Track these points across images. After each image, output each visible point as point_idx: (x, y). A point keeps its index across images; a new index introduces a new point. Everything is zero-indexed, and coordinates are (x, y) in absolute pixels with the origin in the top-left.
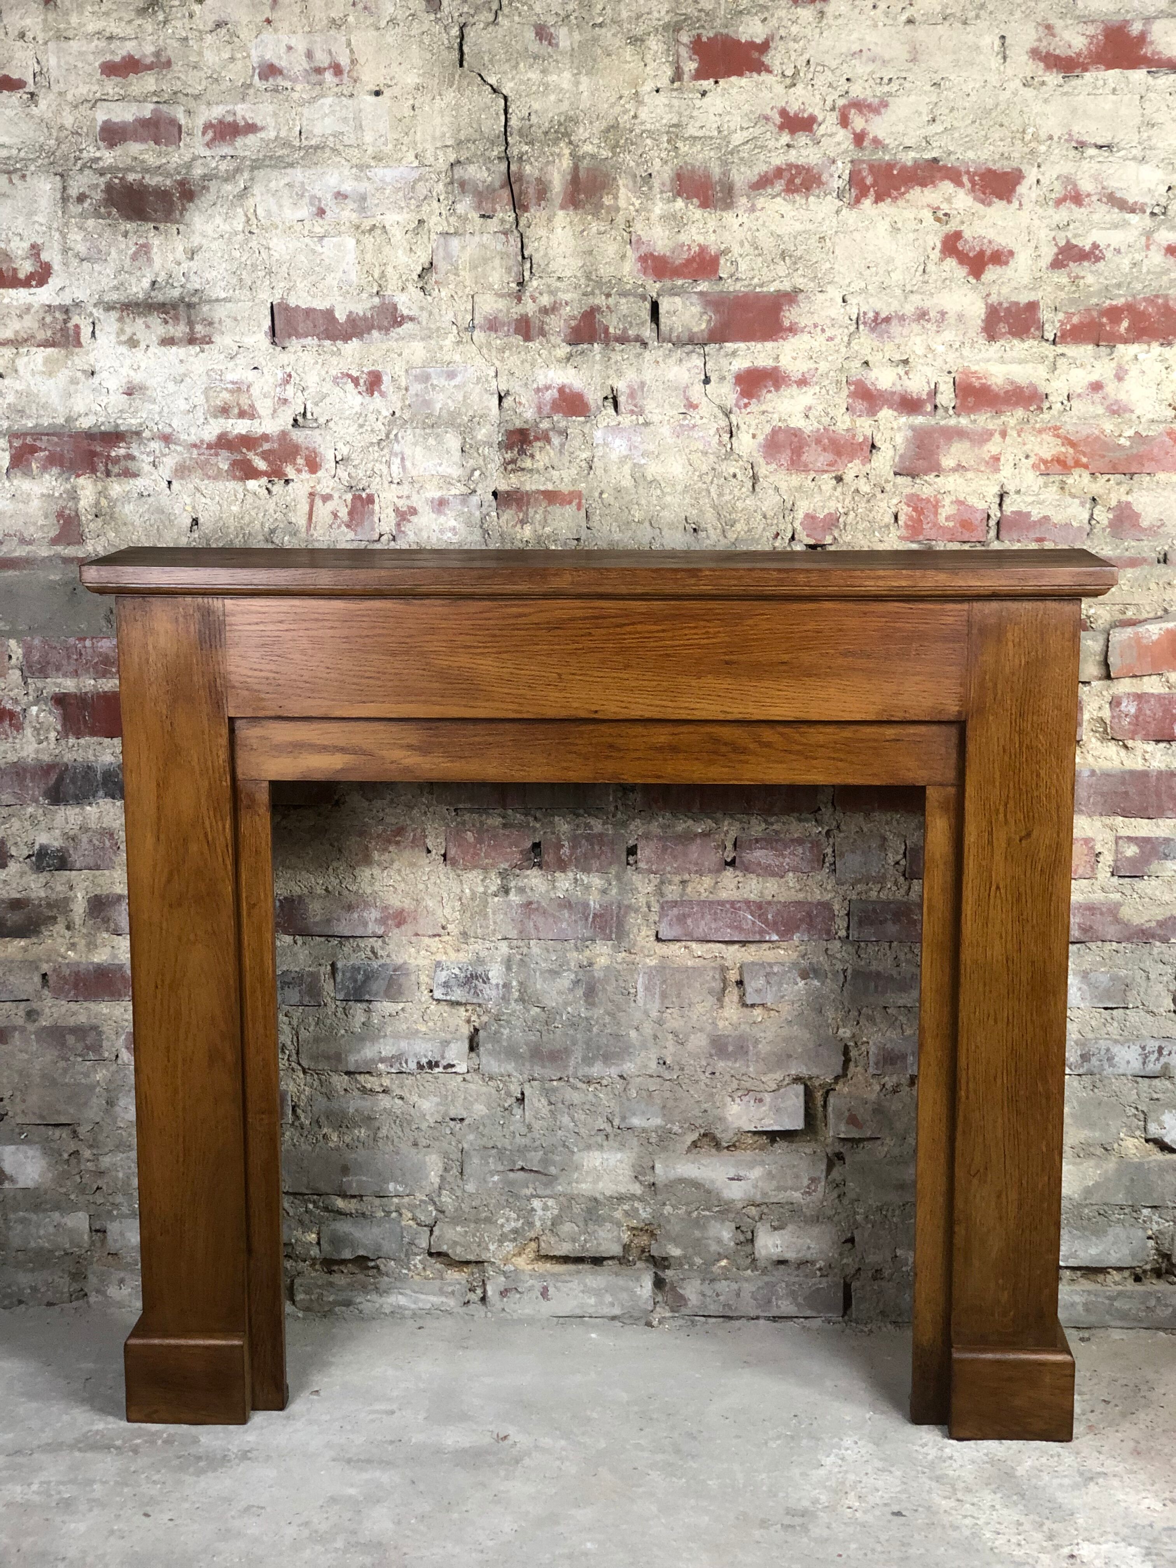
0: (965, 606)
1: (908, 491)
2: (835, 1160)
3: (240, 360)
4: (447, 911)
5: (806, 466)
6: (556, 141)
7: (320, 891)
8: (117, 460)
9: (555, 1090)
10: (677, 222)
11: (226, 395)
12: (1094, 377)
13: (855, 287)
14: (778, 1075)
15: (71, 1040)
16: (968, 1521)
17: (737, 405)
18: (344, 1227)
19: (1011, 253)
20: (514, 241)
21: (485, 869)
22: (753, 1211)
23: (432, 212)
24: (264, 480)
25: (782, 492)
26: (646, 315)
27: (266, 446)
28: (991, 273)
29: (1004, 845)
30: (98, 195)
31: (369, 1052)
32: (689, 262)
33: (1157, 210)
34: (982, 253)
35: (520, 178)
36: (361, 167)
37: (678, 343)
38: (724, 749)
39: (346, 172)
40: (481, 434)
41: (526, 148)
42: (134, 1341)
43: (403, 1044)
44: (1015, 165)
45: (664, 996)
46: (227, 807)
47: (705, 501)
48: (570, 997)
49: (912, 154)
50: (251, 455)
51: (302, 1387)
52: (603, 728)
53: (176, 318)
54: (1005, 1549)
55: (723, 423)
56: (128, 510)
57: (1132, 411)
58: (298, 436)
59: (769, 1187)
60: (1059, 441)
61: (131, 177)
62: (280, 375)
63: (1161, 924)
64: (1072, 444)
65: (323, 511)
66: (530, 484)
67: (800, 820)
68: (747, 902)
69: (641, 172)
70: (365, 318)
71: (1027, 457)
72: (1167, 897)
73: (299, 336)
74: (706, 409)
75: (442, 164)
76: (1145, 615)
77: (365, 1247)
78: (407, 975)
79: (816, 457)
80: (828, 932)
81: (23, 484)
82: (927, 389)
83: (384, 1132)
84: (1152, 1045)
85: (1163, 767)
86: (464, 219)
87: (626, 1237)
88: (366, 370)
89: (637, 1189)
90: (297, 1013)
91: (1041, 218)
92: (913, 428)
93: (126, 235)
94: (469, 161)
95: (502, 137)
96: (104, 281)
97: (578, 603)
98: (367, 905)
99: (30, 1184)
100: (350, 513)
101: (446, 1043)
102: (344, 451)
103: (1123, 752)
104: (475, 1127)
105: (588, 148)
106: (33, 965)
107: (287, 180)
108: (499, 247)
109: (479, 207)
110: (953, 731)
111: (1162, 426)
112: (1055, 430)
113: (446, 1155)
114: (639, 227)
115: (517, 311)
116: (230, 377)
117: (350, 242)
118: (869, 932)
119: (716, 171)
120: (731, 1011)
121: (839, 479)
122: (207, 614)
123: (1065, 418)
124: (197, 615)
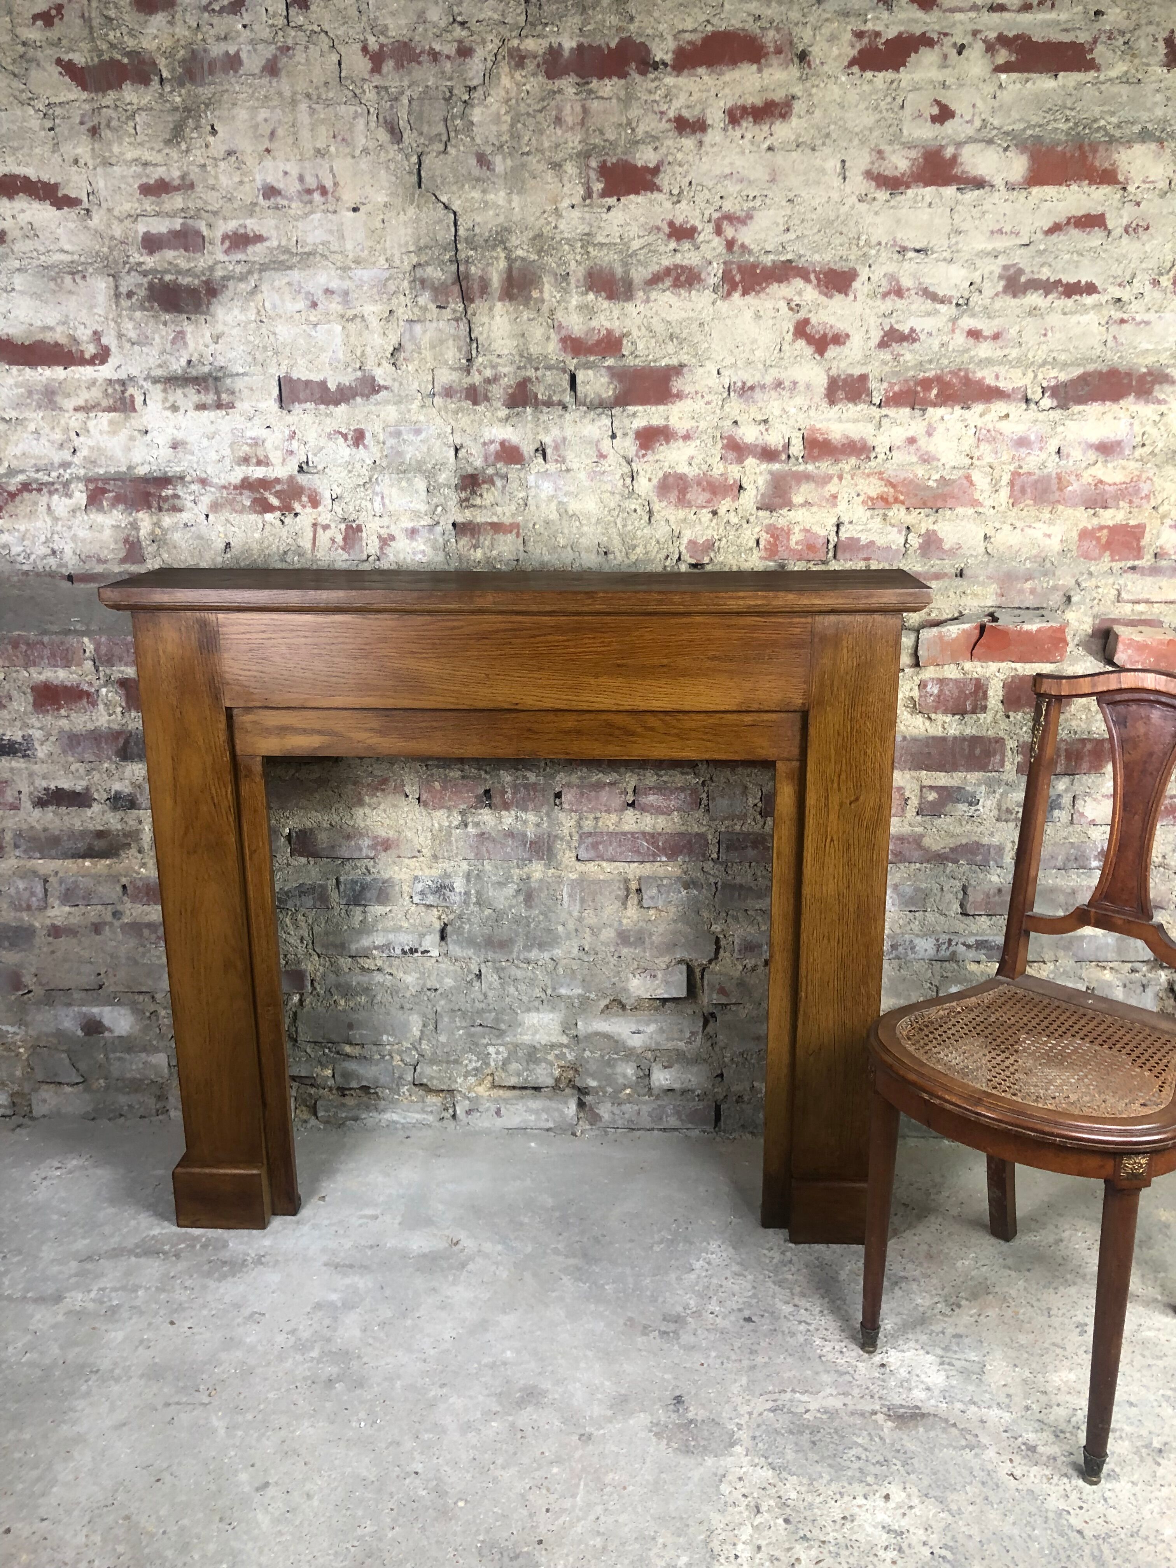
0: (809, 620)
1: (767, 522)
2: (708, 1019)
3: (256, 421)
4: (422, 839)
5: (689, 502)
6: (494, 248)
7: (325, 825)
8: (166, 499)
9: (503, 969)
10: (588, 310)
11: (246, 448)
12: (910, 433)
13: (727, 362)
14: (667, 959)
15: (146, 932)
16: (802, 1327)
17: (637, 455)
18: (352, 1066)
19: (848, 336)
20: (463, 326)
21: (449, 809)
23: (399, 305)
24: (278, 514)
25: (671, 523)
26: (566, 384)
27: (278, 487)
28: (832, 352)
29: (837, 807)
30: (142, 293)
31: (366, 942)
32: (599, 342)
33: (961, 302)
34: (825, 335)
35: (467, 276)
36: (345, 269)
37: (591, 407)
38: (617, 732)
39: (333, 273)
40: (442, 477)
41: (472, 253)
42: (180, 1170)
43: (391, 936)
44: (851, 265)
45: (583, 901)
46: (228, 777)
47: (613, 531)
48: (514, 902)
49: (771, 257)
50: (267, 494)
51: (312, 1193)
52: (521, 715)
53: (207, 389)
54: (830, 1357)
55: (626, 469)
56: (176, 536)
57: (939, 460)
58: (302, 479)
59: (661, 1039)
60: (883, 483)
61: (168, 278)
62: (287, 432)
63: (952, 850)
64: (893, 485)
65: (324, 538)
66: (481, 517)
67: (683, 774)
68: (644, 834)
69: (561, 271)
70: (351, 387)
71: (858, 495)
72: (958, 830)
73: (300, 402)
74: (613, 458)
75: (407, 266)
76: (945, 617)
77: (367, 1080)
78: (393, 886)
79: (697, 496)
80: (704, 855)
81: (98, 518)
82: (782, 443)
83: (379, 998)
84: (944, 938)
85: (957, 733)
86: (424, 309)
87: (557, 1073)
88: (352, 428)
89: (565, 1040)
90: (311, 915)
91: (871, 308)
92: (771, 473)
93: (165, 324)
94: (427, 263)
95: (452, 245)
96: (151, 360)
97: (500, 618)
98: (361, 835)
99: (124, 1033)
100: (344, 539)
101: (422, 935)
102: (338, 491)
103: (927, 723)
104: (445, 995)
105: (520, 252)
106: (115, 878)
107: (287, 280)
108: (452, 331)
109: (434, 301)
110: (798, 716)
111: (961, 472)
112: (880, 475)
113: (424, 1015)
114: (559, 315)
115: (467, 381)
116: (249, 434)
117: (338, 328)
118: (734, 856)
119: (619, 271)
120: (632, 912)
121: (715, 513)
122: (204, 625)
123: (888, 465)
124: (197, 626)
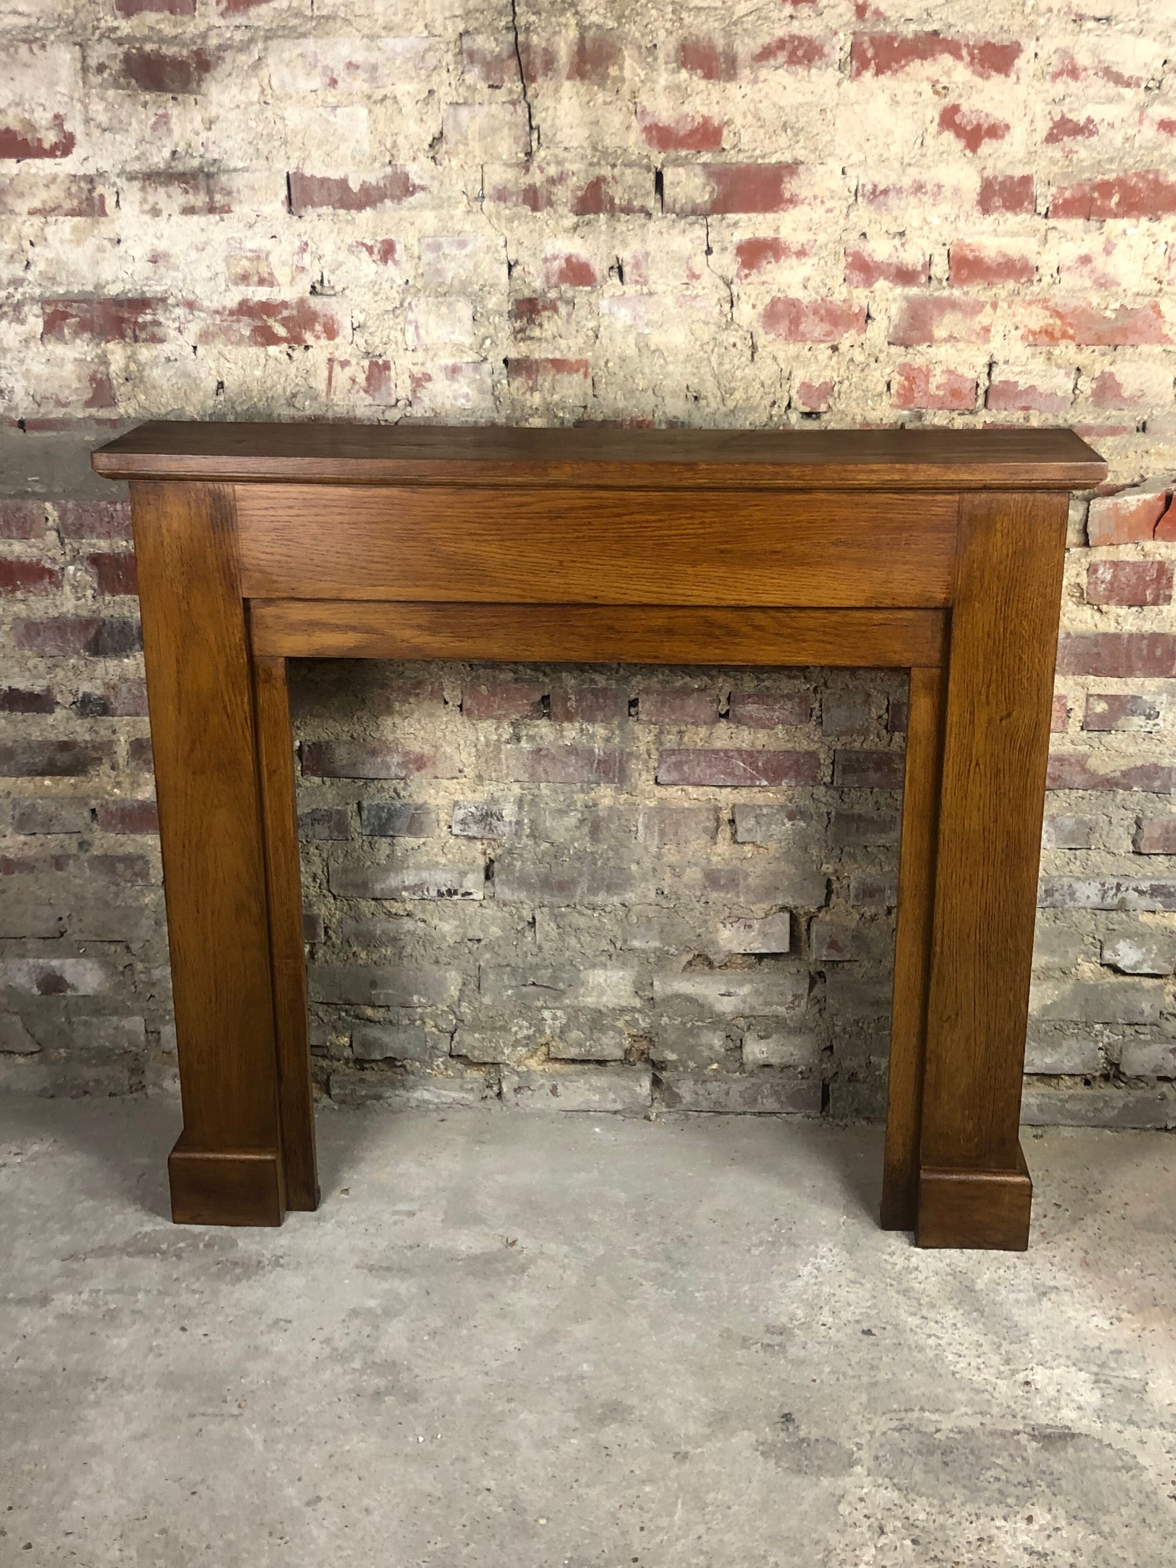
0: (957, 497)
1: (901, 360)
2: (816, 978)
3: (258, 228)
4: (464, 756)
5: (803, 335)
6: (563, 11)
7: (345, 737)
8: (144, 326)
9: (563, 915)
10: (680, 93)
11: (245, 263)
12: (1083, 251)
13: (854, 160)
14: (766, 906)
15: (120, 867)
16: (932, 1341)
17: (738, 276)
18: (374, 1032)
19: (1007, 127)
20: (521, 109)
21: (498, 719)
22: (742, 1022)
23: (441, 83)
24: (284, 346)
25: (780, 361)
26: (650, 185)
27: (285, 313)
28: (987, 147)
29: (985, 725)
30: (116, 66)
31: (393, 881)
32: (693, 132)
33: (1151, 84)
34: (979, 126)
35: (528, 47)
36: (372, 37)
37: (682, 214)
38: (718, 632)
39: (358, 42)
40: (492, 302)
41: (533, 18)
42: (177, 1155)
43: (425, 875)
44: (1014, 39)
45: (662, 833)
46: (245, 683)
47: (705, 370)
48: (577, 834)
49: (913, 27)
50: (271, 322)
51: (333, 1184)
52: (602, 611)
53: (196, 188)
54: (966, 1374)
55: (725, 293)
56: (156, 374)
57: (1119, 285)
58: (315, 303)
59: (756, 1002)
60: (1048, 313)
61: (148, 47)
62: (297, 244)
63: (1125, 774)
64: (1060, 316)
65: (341, 377)
66: (540, 352)
67: (790, 677)
68: (739, 751)
69: (646, 42)
70: (378, 188)
71: (1017, 328)
72: (1131, 750)
73: (314, 205)
74: (708, 280)
75: (451, 34)
76: (1122, 482)
77: (393, 1050)
78: (428, 813)
79: (813, 327)
80: (814, 778)
81: (58, 349)
82: (921, 261)
83: (409, 950)
84: (1112, 882)
85: (1134, 630)
86: (472, 89)
87: (627, 1043)
88: (379, 239)
89: (637, 1003)
90: (327, 846)
91: (1038, 93)
92: (907, 299)
93: (145, 105)
94: (478, 31)
95: (510, 8)
96: (126, 150)
97: (578, 493)
98: (389, 751)
99: (90, 992)
100: (368, 379)
101: (463, 874)
102: (360, 318)
103: (1097, 615)
104: (489, 947)
105: (594, 18)
106: (82, 801)
107: (299, 51)
108: (508, 118)
109: (487, 78)
110: (940, 615)
111: (1147, 300)
112: (1044, 302)
113: (465, 972)
114: (644, 99)
115: (525, 181)
116: (249, 245)
117: (363, 112)
118: (851, 779)
119: (720, 43)
120: (723, 847)
121: (835, 349)
122: (218, 498)
123: (1054, 290)
124: (208, 500)
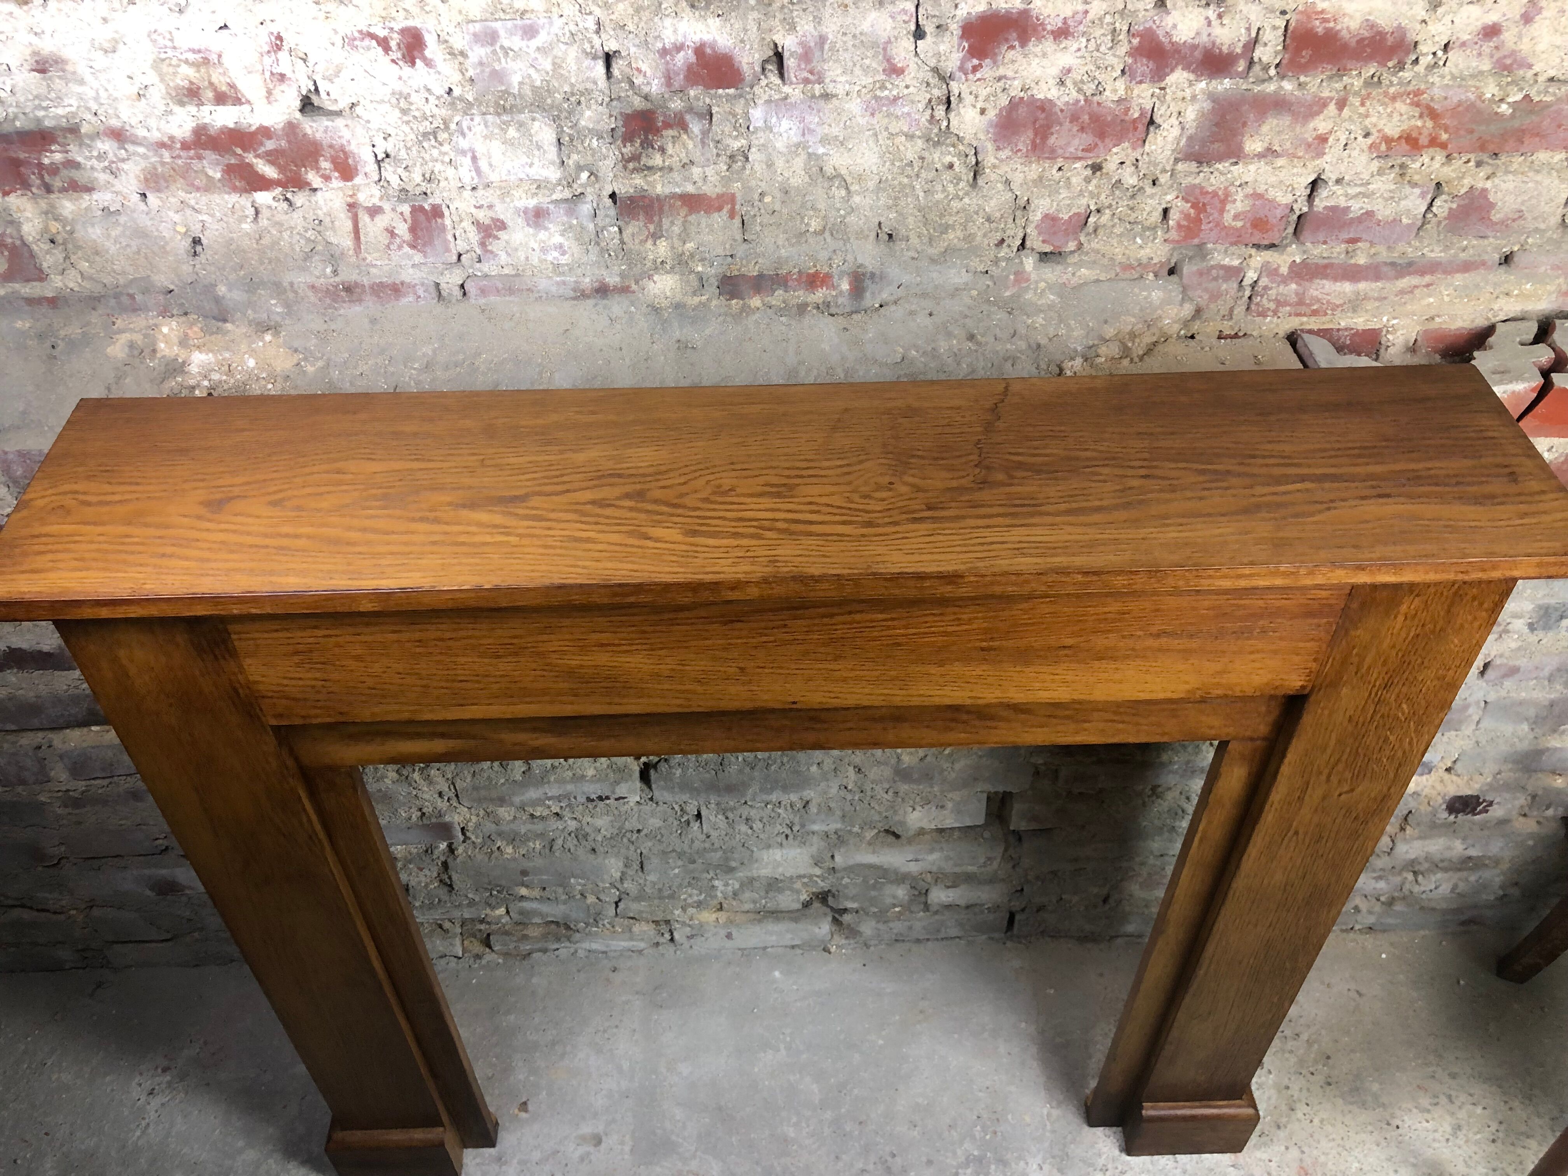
1: (1190, 181)
5: (1053, 151)
8: (54, 170)
9: (732, 810)
11: (189, 72)
12: (1492, 18)
14: (962, 792)
17: (961, 68)
18: (530, 905)
22: (929, 878)
24: (278, 191)
25: (1014, 185)
27: (270, 145)
29: (1316, 801)
31: (533, 792)
40: (585, 118)
43: (569, 785)
47: (907, 202)
50: (250, 158)
55: (939, 91)
56: (94, 232)
57: (1530, 66)
58: (313, 126)
59: (946, 864)
60: (1416, 112)
62: (264, 38)
64: (1433, 114)
65: (373, 228)
66: (663, 186)
71: (1367, 135)
74: (915, 74)
77: (555, 916)
79: (1069, 139)
82: (1244, 39)
83: (560, 842)
87: (805, 898)
88: (397, 27)
89: (817, 871)
90: (450, 769)
92: (1212, 97)
100: (413, 230)
101: (615, 784)
102: (386, 146)
104: (651, 836)
112: (1415, 97)
113: (625, 858)
116: (186, 41)
121: (1096, 168)
123: (1434, 79)
